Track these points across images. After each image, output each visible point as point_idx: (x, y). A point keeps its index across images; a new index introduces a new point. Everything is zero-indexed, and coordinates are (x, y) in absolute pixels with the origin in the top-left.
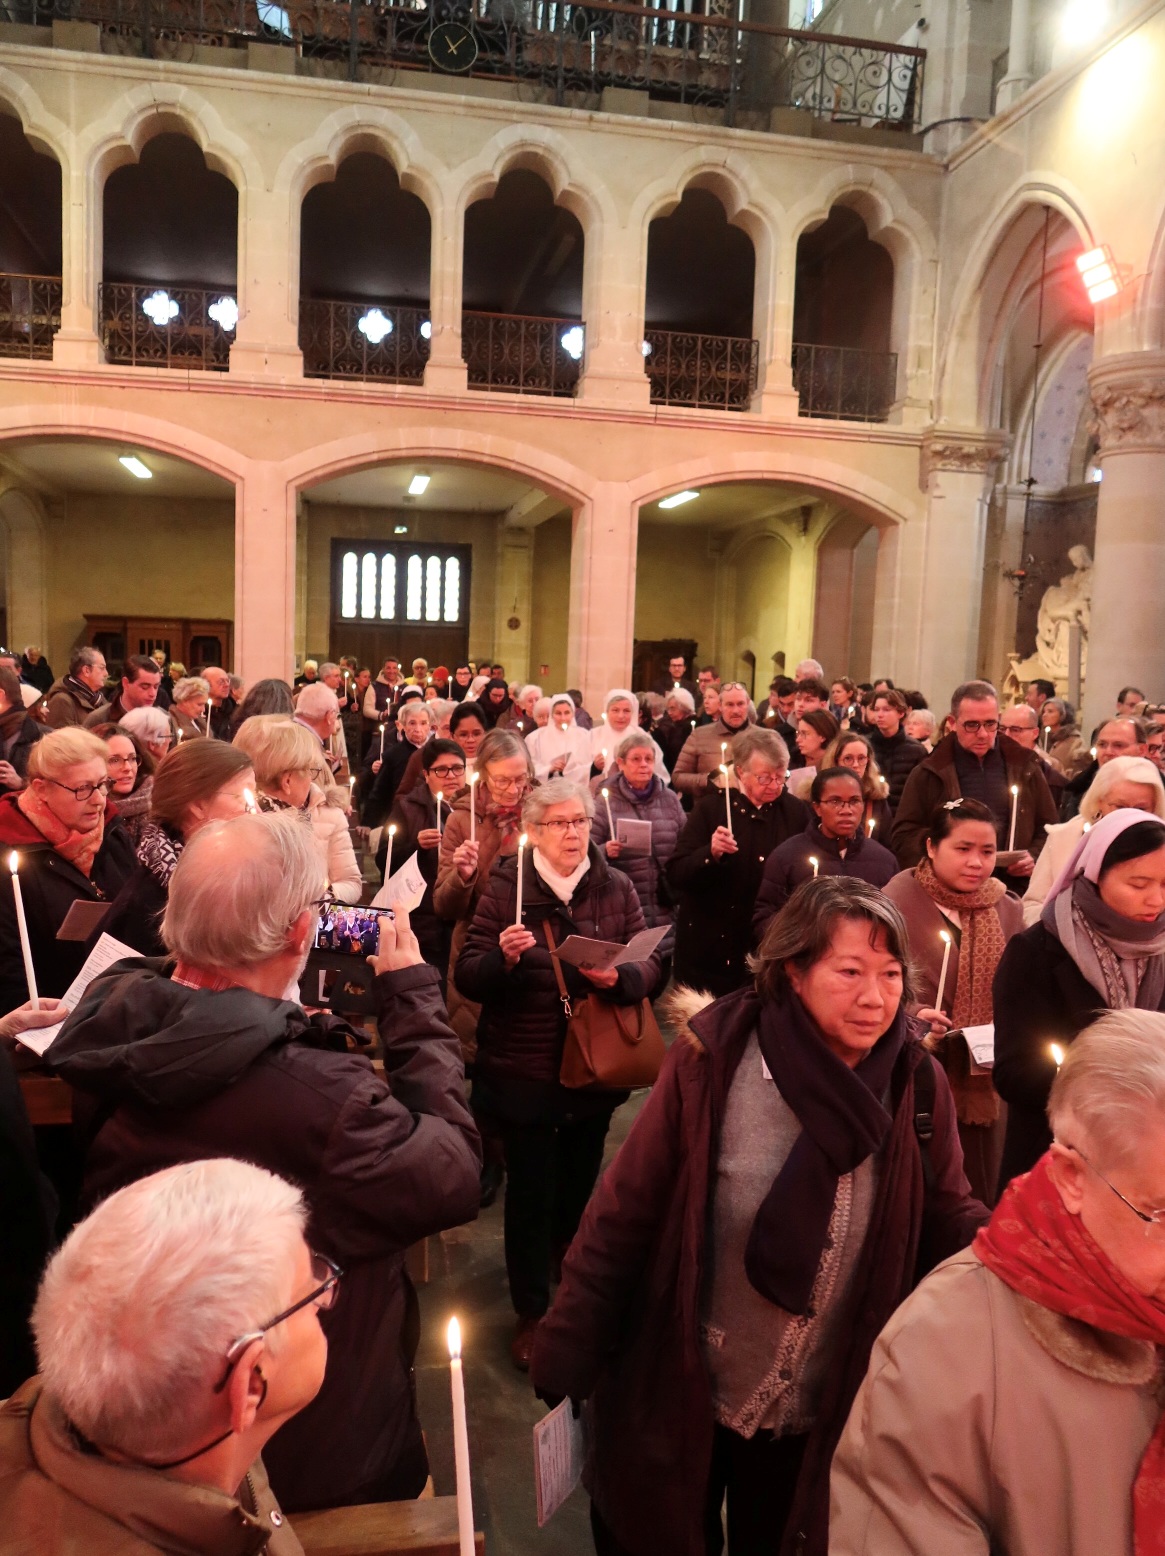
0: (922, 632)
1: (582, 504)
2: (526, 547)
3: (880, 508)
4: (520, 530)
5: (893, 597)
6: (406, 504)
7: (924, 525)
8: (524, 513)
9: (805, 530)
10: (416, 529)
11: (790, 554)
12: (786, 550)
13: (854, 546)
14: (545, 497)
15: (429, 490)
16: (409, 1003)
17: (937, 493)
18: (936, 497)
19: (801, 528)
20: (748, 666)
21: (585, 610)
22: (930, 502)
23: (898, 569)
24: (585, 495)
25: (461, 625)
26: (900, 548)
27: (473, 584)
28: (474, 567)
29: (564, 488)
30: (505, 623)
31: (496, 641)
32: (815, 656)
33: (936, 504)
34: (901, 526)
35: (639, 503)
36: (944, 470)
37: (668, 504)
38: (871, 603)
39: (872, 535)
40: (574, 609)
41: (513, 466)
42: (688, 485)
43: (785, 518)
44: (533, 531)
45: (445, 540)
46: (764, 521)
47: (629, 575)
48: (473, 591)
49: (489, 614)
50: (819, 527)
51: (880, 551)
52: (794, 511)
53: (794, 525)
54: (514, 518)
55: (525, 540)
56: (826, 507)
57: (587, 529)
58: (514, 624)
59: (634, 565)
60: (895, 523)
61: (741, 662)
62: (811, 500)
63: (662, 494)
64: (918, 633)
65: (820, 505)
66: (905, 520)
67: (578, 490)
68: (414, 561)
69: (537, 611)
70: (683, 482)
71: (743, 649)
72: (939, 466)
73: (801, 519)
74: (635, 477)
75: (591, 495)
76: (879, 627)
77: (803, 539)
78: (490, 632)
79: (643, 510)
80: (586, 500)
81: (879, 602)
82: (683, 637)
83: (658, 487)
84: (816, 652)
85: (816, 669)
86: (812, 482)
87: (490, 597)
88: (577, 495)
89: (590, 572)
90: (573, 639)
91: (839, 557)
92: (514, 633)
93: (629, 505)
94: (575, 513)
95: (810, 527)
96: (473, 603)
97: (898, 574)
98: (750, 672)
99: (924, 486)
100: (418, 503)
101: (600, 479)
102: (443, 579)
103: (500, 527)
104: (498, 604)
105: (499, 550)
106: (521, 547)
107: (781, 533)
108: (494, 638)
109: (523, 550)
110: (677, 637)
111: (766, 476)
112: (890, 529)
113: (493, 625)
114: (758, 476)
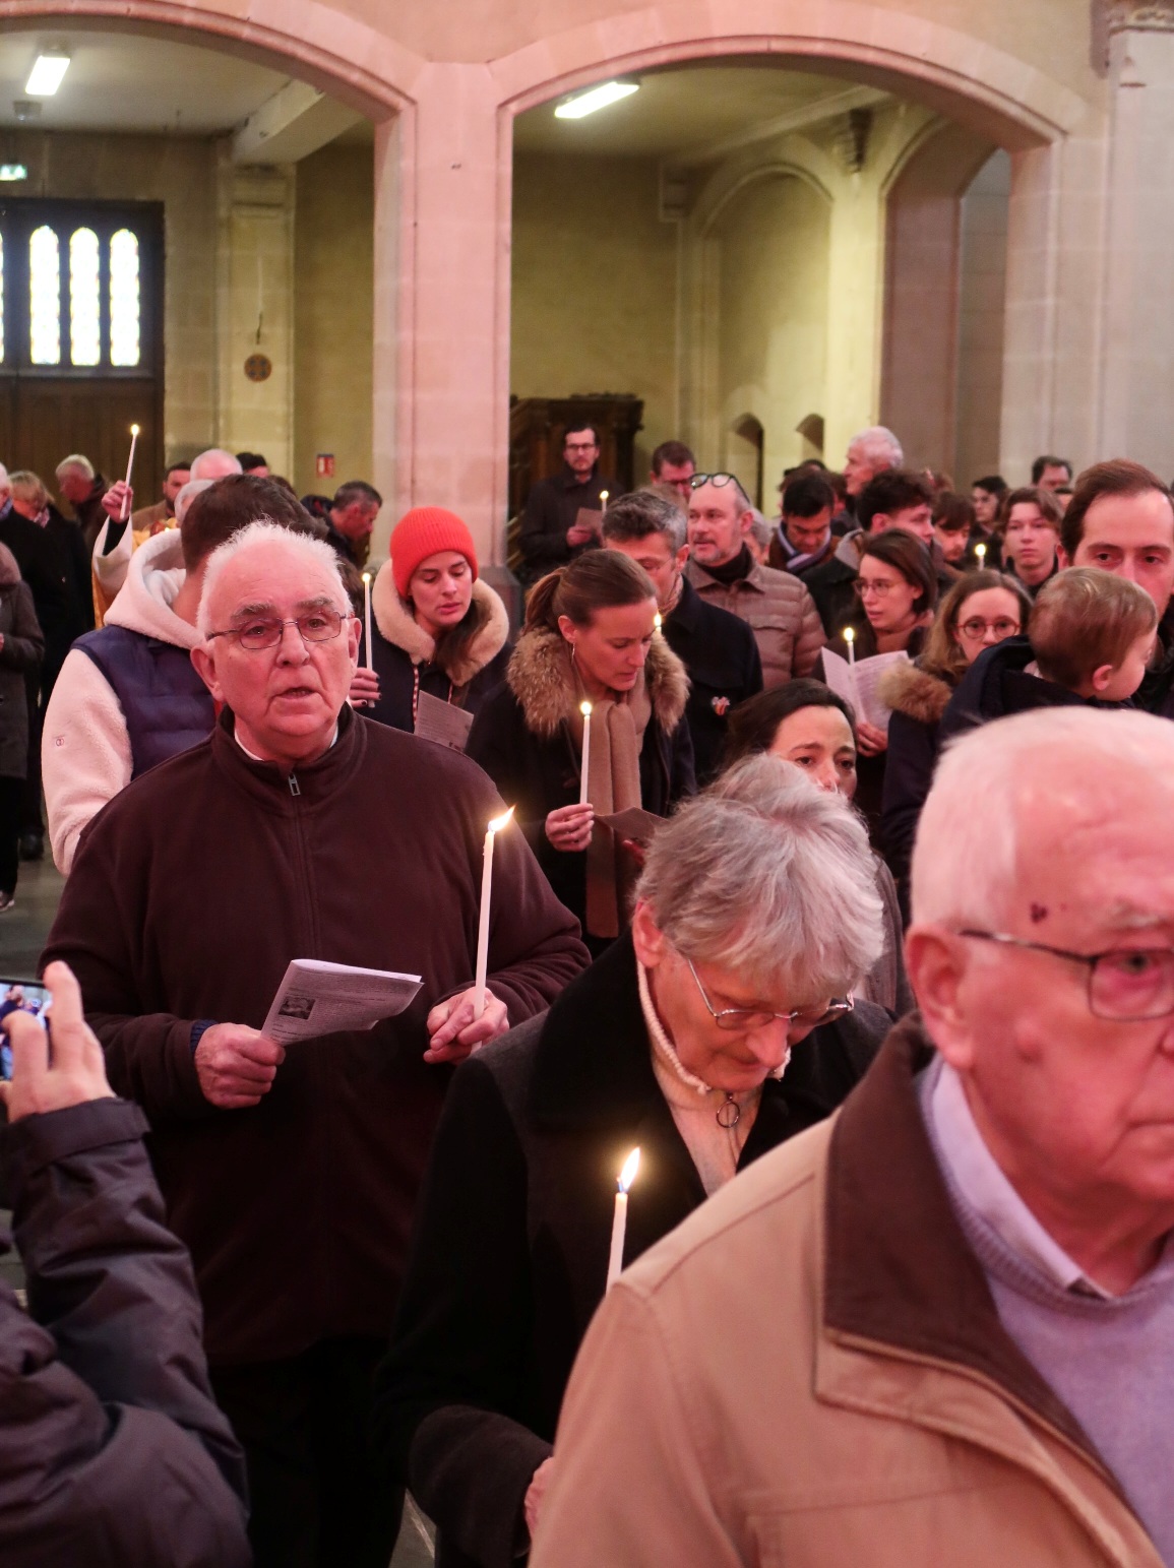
0: (1103, 364)
1: (393, 111)
2: (278, 206)
3: (1013, 111)
4: (265, 171)
5: (1042, 294)
6: (22, 118)
7: (1104, 143)
8: (274, 132)
9: (860, 159)
10: (45, 172)
11: (829, 210)
12: (818, 205)
13: (961, 190)
14: (316, 98)
15: (71, 88)
16: (83, 1180)
17: (1127, 75)
18: (1124, 85)
19: (852, 155)
20: (748, 446)
21: (406, 335)
22: (1114, 98)
23: (1052, 235)
24: (399, 93)
25: (146, 373)
26: (1054, 192)
27: (168, 286)
28: (170, 250)
29: (355, 77)
30: (239, 367)
31: (222, 406)
32: (885, 420)
33: (1127, 99)
34: (1056, 145)
35: (514, 108)
36: (1141, 29)
37: (575, 110)
38: (998, 309)
39: (997, 165)
40: (383, 335)
41: (246, 32)
42: (615, 69)
43: (819, 135)
44: (292, 171)
45: (107, 194)
46: (777, 140)
47: (497, 261)
48: (169, 300)
49: (207, 350)
50: (888, 154)
51: (1013, 200)
52: (837, 120)
53: (836, 150)
54: (250, 145)
55: (276, 190)
56: (902, 109)
57: (406, 164)
58: (258, 368)
59: (507, 239)
60: (1043, 141)
61: (733, 437)
62: (869, 96)
63: (560, 87)
64: (1096, 369)
65: (888, 108)
66: (1064, 133)
67: (384, 83)
68: (43, 241)
69: (306, 340)
70: (604, 63)
71: (737, 412)
72: (1131, 20)
73: (851, 135)
74: (504, 53)
75: (411, 93)
76: (1018, 358)
77: (856, 178)
78: (208, 385)
79: (519, 119)
80: (402, 104)
81: (1015, 306)
82: (613, 390)
83: (553, 73)
84: (888, 414)
85: (889, 448)
86: (870, 56)
87: (205, 314)
88: (383, 92)
89: (415, 254)
90: (383, 397)
91: (930, 216)
92: (258, 386)
93: (492, 111)
94: (380, 129)
95: (870, 152)
96: (170, 328)
97: (1052, 247)
98: (754, 458)
99: (1101, 62)
100: (49, 116)
101: (430, 58)
102: (105, 276)
103: (222, 163)
104: (222, 328)
105: (223, 212)
106: (269, 206)
107: (808, 166)
108: (216, 402)
109: (272, 213)
110: (601, 390)
111: (777, 46)
112: (1035, 152)
113: (216, 374)
114: (760, 46)
